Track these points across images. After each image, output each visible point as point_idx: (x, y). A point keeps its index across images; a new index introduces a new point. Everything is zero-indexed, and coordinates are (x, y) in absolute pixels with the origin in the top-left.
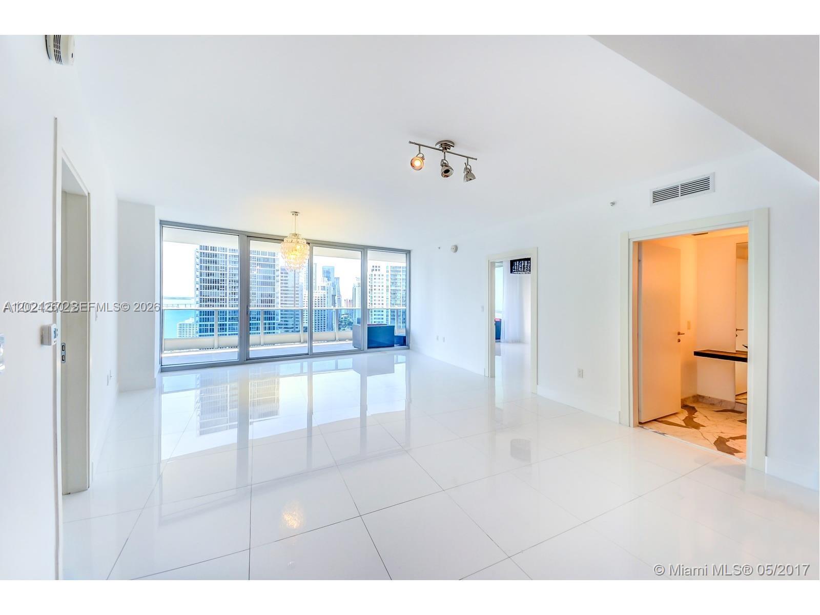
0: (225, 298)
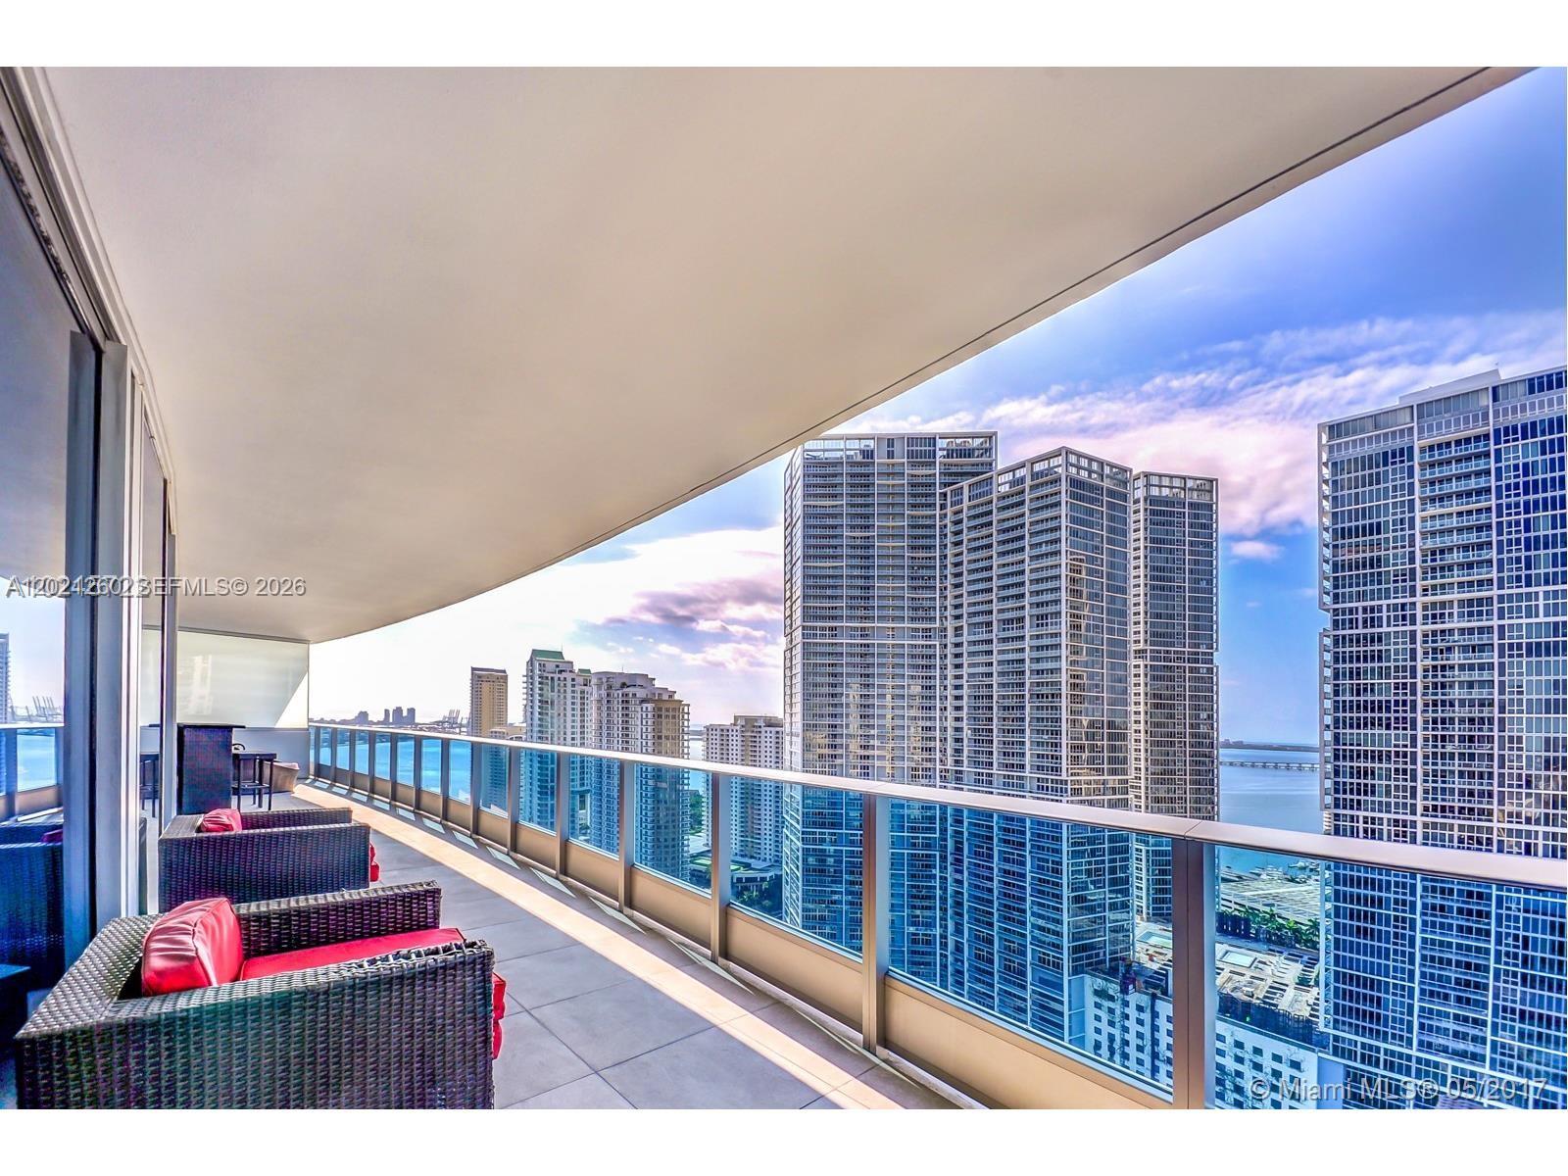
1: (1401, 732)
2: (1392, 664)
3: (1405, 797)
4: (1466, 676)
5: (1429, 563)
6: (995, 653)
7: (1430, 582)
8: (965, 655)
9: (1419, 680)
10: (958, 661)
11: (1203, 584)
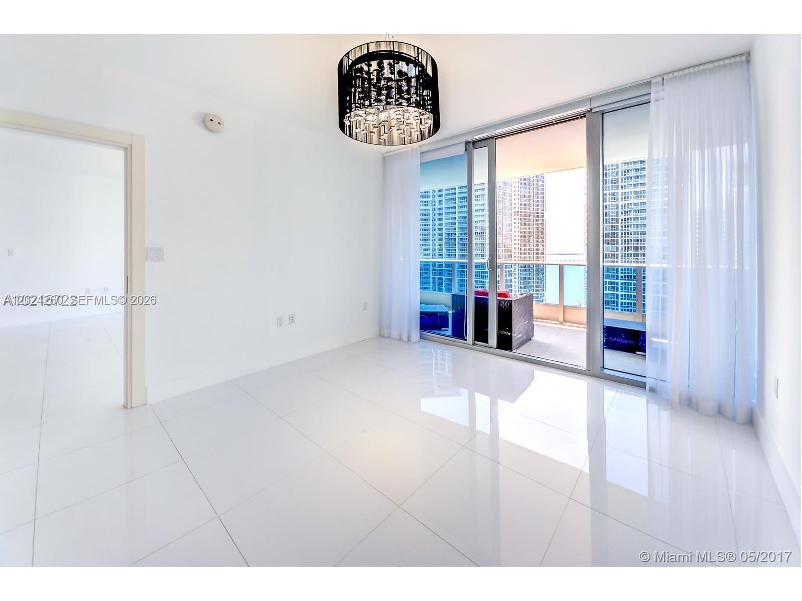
0: (616, 253)
1: (613, 246)
2: (610, 218)
3: (614, 273)
4: (635, 223)
5: (623, 176)
6: (457, 213)
7: (624, 184)
8: (443, 214)
9: (619, 224)
10: (440, 217)
11: (541, 182)
